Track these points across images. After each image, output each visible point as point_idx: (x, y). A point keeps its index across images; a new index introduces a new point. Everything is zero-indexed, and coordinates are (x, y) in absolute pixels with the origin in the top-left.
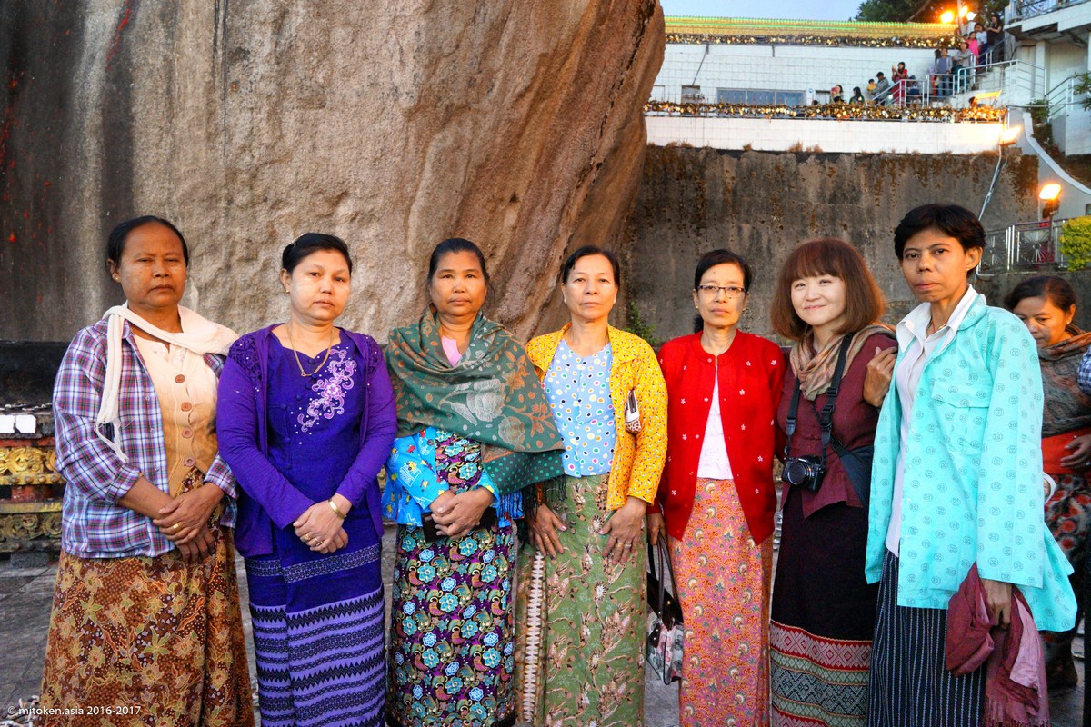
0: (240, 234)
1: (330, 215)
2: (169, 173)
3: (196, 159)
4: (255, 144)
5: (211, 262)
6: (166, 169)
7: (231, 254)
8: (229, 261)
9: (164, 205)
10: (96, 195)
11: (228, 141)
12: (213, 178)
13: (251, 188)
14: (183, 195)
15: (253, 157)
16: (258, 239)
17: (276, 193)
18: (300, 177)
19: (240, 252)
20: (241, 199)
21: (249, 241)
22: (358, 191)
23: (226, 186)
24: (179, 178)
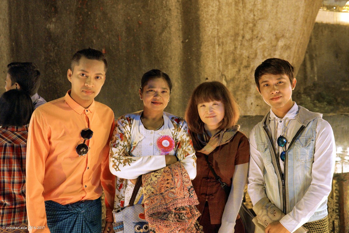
0: (245, 53)
1: (276, 46)
2: (218, 21)
3: (230, 15)
4: (256, 9)
5: (232, 68)
6: (216, 19)
7: (241, 64)
8: (240, 67)
9: (215, 37)
10: (179, 30)
11: (244, 7)
12: (237, 25)
13: (253, 31)
14: (224, 33)
15: (254, 15)
16: (252, 56)
17: (261, 34)
18: (271, 27)
19: (245, 63)
20: (248, 36)
21: (248, 57)
22: (287, 34)
23: (243, 29)
24: (222, 24)
